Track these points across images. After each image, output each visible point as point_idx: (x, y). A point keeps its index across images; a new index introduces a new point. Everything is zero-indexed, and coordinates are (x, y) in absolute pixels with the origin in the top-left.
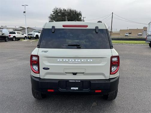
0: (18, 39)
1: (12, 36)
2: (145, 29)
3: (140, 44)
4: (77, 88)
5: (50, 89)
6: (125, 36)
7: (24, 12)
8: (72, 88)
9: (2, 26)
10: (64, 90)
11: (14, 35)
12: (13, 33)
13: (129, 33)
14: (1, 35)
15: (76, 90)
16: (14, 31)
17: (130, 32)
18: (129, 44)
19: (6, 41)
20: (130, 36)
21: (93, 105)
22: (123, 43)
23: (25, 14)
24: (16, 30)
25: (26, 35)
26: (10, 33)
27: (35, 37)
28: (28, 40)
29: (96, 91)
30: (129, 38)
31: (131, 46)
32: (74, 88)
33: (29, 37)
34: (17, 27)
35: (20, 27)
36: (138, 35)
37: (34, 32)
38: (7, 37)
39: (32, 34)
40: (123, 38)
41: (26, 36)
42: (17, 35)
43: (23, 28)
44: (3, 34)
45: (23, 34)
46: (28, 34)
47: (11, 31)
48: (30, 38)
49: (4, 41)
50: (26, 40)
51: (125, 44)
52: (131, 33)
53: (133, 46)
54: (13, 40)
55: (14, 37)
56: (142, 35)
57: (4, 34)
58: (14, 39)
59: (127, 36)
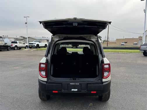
0: (20, 48)
1: (14, 45)
2: (140, 38)
3: (135, 53)
4: (77, 90)
5: (55, 90)
6: (121, 45)
7: (26, 23)
8: (72, 90)
9: (3, 36)
10: (66, 91)
11: (16, 44)
12: (15, 43)
13: (125, 43)
14: (4, 44)
15: (76, 91)
16: (15, 40)
17: (126, 41)
18: (125, 53)
19: (8, 50)
20: (126, 45)
21: (90, 105)
22: (118, 52)
23: (26, 24)
24: (17, 39)
25: (27, 44)
26: (12, 43)
27: (36, 46)
28: (29, 49)
29: (92, 92)
30: (125, 47)
31: (126, 55)
32: (74, 90)
33: (31, 46)
34: (18, 37)
35: (21, 37)
36: (134, 44)
37: (35, 42)
38: (10, 46)
39: (33, 44)
40: (119, 47)
41: (27, 46)
42: (19, 45)
43: (23, 37)
44: (5, 44)
45: (25, 44)
46: (29, 44)
47: (13, 40)
48: (30, 48)
49: (7, 50)
50: (27, 49)
51: (121, 53)
52: (127, 43)
53: (128, 55)
54: (15, 50)
55: (16, 46)
56: (137, 44)
57: (7, 44)
58: (16, 48)
59: (123, 45)
